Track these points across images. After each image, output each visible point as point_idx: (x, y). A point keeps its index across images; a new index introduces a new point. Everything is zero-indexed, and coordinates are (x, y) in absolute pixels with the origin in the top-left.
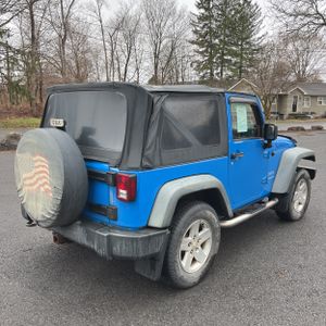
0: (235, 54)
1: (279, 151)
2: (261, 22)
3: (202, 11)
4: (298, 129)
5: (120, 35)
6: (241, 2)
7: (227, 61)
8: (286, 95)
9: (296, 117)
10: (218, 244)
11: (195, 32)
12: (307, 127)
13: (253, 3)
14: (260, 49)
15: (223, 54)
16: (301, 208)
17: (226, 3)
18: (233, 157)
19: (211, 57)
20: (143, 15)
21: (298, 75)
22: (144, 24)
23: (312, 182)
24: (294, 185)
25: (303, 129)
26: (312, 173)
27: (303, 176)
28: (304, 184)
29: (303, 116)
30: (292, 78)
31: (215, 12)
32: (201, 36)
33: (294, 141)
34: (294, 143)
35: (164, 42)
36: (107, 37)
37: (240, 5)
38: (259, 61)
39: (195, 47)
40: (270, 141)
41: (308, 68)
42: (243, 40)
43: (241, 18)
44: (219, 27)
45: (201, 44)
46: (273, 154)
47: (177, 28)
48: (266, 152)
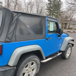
0: (56, 13)
1: (64, 37)
2: (63, 6)
3: (49, 2)
4: (69, 32)
5: (29, 6)
6: (59, 1)
7: (54, 14)
8: (67, 23)
9: (69, 29)
10: (39, 69)
11: (47, 7)
12: (72, 31)
13: (61, 1)
14: (62, 12)
15: (53, 13)
16: (69, 55)
17: (55, 1)
18: (47, 39)
19: (50, 13)
20: (35, 2)
21: (70, 19)
22: (35, 4)
23: (72, 47)
24: (67, 48)
25: (71, 32)
26: (73, 45)
27: (70, 46)
28: (70, 48)
29: (71, 29)
30: (69, 19)
31: (52, 3)
32: (48, 8)
33: (68, 35)
34: (68, 36)
35: (39, 9)
36: (26, 6)
37: (58, 1)
38: (62, 15)
39: (47, 10)
40: (60, 34)
41: (73, 17)
42: (58, 10)
43: (58, 4)
44: (53, 6)
45: (48, 10)
46: (61, 39)
47: (43, 5)
48: (59, 38)
